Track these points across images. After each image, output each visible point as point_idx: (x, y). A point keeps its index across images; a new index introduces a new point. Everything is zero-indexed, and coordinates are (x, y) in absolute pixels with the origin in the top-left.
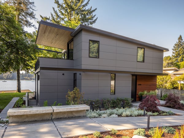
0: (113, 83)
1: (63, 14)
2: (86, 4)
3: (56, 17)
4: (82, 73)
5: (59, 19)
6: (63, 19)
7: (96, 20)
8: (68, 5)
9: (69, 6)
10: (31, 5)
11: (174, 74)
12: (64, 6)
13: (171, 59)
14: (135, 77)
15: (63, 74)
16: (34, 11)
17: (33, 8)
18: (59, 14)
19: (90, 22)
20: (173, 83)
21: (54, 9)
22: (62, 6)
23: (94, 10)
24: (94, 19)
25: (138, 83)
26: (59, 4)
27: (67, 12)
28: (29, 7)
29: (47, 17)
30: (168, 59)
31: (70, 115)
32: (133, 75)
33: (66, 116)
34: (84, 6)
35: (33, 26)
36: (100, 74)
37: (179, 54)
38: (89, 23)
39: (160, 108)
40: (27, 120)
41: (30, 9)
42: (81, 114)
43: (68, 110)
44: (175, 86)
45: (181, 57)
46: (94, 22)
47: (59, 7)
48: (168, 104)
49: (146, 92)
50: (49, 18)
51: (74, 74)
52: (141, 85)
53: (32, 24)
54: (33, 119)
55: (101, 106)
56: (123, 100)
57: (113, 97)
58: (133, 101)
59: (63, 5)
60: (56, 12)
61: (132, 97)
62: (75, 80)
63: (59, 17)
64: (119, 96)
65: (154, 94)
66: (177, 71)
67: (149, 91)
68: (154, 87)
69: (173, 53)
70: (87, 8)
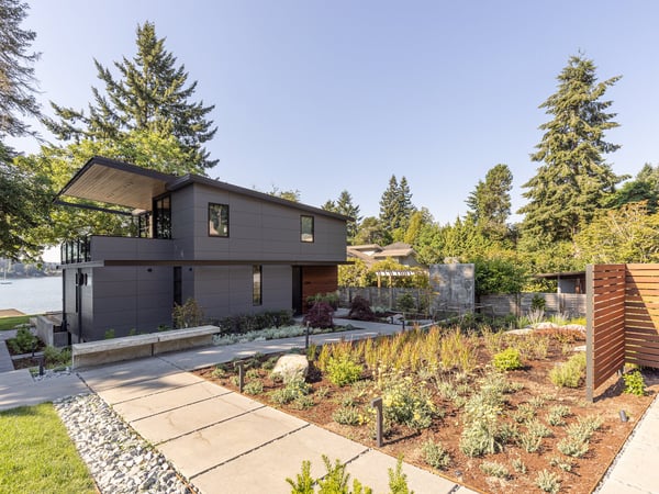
0: (257, 278)
1: (122, 107)
2: (188, 92)
3: (102, 114)
4: (196, 268)
5: (111, 120)
6: (124, 123)
7: (214, 132)
8: (138, 88)
9: (141, 92)
10: (24, 77)
11: (376, 258)
12: (127, 88)
13: (376, 223)
14: (298, 269)
15: (150, 270)
16: (35, 95)
17: (33, 85)
18: (112, 106)
19: (200, 137)
20: (369, 277)
21: (95, 91)
22: (120, 88)
23: (209, 109)
24: (210, 129)
25: (304, 280)
26: (112, 83)
27: (137, 104)
28: (16, 80)
29: (75, 111)
30: (372, 223)
31: (186, 345)
32: (294, 267)
33: (177, 347)
34: (182, 95)
35: (34, 133)
36: (232, 267)
37: (391, 213)
38: (196, 138)
39: (337, 322)
40: (108, 360)
41: (22, 87)
42: (205, 342)
43: (179, 337)
44: (373, 280)
45: (395, 219)
46: (210, 136)
47: (112, 89)
48: (354, 314)
49: (318, 296)
50: (80, 113)
51: (175, 268)
52: (309, 283)
53: (31, 130)
54: (119, 358)
55: (234, 328)
56: (277, 315)
57: (258, 309)
58: (296, 315)
59: (125, 86)
60: (101, 101)
61: (293, 308)
62: (177, 282)
63: (111, 114)
64: (270, 306)
65: (333, 300)
66: (379, 251)
67: (324, 292)
68: (333, 285)
69: (382, 210)
70: (189, 101)
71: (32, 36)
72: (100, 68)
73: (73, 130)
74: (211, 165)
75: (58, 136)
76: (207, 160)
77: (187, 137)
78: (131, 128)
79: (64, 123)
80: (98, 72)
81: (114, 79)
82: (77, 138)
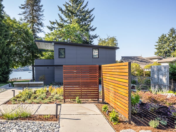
2: (85, 6)
6: (66, 22)
7: (93, 18)
8: (69, 11)
15: (48, 68)
18: (63, 17)
19: (89, 21)
21: (59, 15)
22: (65, 12)
23: (92, 10)
24: (92, 17)
33: (35, 86)
34: (83, 8)
35: (43, 31)
42: (41, 86)
46: (92, 20)
47: (63, 13)
60: (60, 17)
63: (63, 20)
70: (86, 9)
71: (42, 6)
72: (59, 7)
73: (53, 28)
74: (94, 30)
75: (50, 30)
76: (92, 28)
77: (85, 22)
78: (68, 23)
79: (51, 26)
80: (59, 9)
81: (63, 10)
82: (55, 30)
